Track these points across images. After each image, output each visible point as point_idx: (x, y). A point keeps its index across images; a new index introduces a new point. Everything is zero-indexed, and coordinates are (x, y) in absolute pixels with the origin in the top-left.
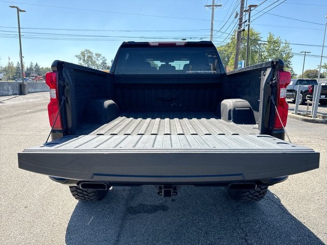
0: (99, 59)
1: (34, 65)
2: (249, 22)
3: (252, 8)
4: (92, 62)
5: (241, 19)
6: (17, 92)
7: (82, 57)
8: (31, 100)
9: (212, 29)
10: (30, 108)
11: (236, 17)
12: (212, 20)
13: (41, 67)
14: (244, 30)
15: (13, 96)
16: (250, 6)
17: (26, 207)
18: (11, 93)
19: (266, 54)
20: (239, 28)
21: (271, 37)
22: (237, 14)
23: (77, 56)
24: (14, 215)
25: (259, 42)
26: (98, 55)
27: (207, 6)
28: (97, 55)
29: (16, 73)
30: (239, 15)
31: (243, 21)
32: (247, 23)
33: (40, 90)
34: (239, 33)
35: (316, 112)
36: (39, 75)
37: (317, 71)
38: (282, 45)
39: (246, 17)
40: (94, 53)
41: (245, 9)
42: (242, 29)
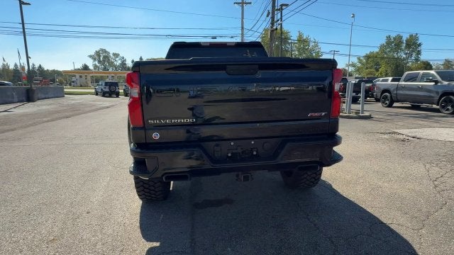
0: (117, 59)
1: (37, 66)
2: (281, 20)
3: (284, 7)
4: (109, 63)
5: (273, 18)
6: (24, 99)
7: (97, 57)
8: (44, 107)
9: (242, 28)
10: (45, 117)
11: (268, 16)
12: (243, 18)
13: (45, 69)
14: (277, 29)
15: (19, 104)
16: (282, 5)
17: (88, 213)
18: (16, 100)
19: (297, 53)
20: (272, 27)
21: (300, 36)
22: (269, 13)
23: (90, 56)
24: (78, 220)
25: (290, 41)
26: (116, 55)
27: (237, 3)
28: (114, 54)
29: (14, 76)
30: (271, 15)
31: (275, 20)
32: (279, 22)
33: (52, 96)
34: (272, 31)
35: (350, 109)
36: (44, 78)
37: (345, 70)
38: (312, 44)
39: (278, 16)
40: (111, 53)
41: (276, 8)
42: (275, 27)
